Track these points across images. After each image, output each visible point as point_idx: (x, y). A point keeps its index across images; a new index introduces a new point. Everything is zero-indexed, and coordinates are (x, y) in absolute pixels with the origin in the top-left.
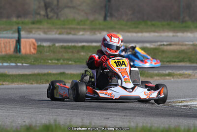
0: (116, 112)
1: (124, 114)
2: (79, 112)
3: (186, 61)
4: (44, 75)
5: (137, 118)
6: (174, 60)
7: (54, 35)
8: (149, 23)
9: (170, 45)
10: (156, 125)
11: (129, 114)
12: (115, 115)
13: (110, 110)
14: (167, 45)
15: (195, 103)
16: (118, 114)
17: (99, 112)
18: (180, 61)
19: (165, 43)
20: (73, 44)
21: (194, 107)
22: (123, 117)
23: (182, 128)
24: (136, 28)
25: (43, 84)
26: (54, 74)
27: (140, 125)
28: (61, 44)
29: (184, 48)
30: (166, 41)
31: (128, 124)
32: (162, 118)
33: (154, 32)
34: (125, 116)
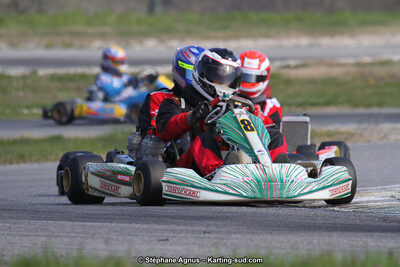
0: (185, 224)
1: (204, 229)
2: (100, 228)
3: (341, 103)
4: (14, 142)
5: (233, 236)
6: (313, 100)
7: (33, 50)
8: (253, 16)
9: (304, 66)
10: (277, 251)
11: (213, 228)
12: (182, 230)
13: (170, 220)
14: (297, 67)
15: (365, 199)
16: (189, 228)
17: (146, 226)
18: (328, 104)
19: (292, 63)
20: (79, 70)
21: (363, 207)
22: (202, 235)
23: (339, 257)
24: (224, 28)
25: (11, 163)
26: (37, 141)
27: (242, 252)
28: (51, 71)
29: (336, 72)
30: (294, 58)
31: (213, 250)
32: (290, 236)
33: (267, 36)
34: (204, 232)
